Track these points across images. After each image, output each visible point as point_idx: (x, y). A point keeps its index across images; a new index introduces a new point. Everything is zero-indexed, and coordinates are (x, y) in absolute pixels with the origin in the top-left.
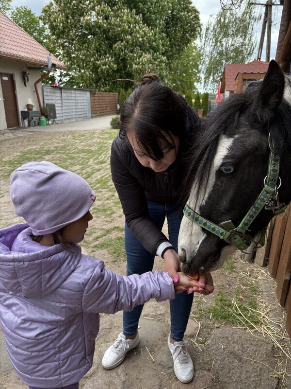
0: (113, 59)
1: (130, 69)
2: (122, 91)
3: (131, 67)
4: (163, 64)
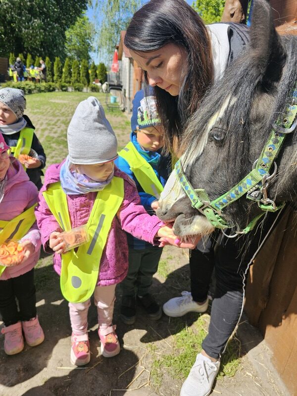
1: (19, 33)
2: (12, 55)
3: (21, 31)
4: (56, 31)
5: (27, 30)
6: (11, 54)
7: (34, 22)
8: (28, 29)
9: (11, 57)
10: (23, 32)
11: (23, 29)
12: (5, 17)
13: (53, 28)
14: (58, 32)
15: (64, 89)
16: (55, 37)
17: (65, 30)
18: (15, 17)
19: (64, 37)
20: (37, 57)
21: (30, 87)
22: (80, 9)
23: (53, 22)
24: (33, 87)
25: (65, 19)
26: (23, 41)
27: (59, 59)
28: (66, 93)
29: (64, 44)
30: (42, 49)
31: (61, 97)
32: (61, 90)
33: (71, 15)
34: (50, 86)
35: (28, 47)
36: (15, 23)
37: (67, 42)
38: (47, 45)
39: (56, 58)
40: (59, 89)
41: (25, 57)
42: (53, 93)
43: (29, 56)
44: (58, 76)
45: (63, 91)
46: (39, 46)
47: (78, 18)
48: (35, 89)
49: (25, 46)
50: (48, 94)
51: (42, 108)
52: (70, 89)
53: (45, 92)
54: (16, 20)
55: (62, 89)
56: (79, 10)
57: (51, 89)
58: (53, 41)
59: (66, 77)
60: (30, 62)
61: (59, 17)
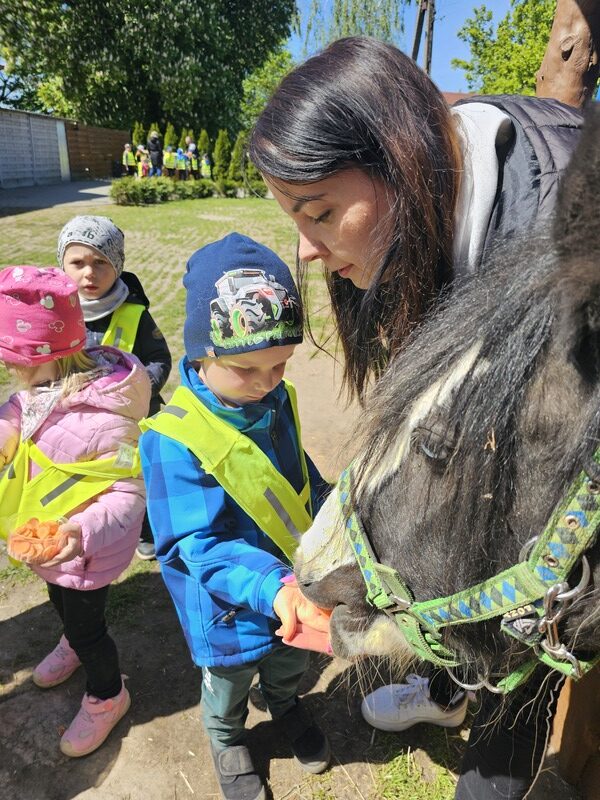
0: (118, 59)
1: (155, 84)
2: (138, 127)
3: (158, 80)
4: (224, 80)
5: (169, 79)
6: (137, 124)
7: (183, 62)
8: (171, 76)
9: (136, 131)
10: (163, 81)
11: (163, 76)
12: (131, 51)
13: (220, 73)
14: (228, 81)
15: (230, 192)
16: (222, 91)
17: (243, 77)
18: (149, 51)
19: (241, 91)
20: (184, 129)
21: (164, 188)
22: (276, 36)
23: (221, 61)
24: (171, 189)
25: (244, 57)
26: (162, 99)
27: (225, 133)
28: (234, 200)
29: (238, 104)
30: (196, 115)
31: (221, 209)
32: (223, 195)
33: (256, 48)
34: (204, 187)
35: (169, 111)
36: (149, 63)
37: (246, 99)
38: (206, 107)
39: (221, 132)
40: (219, 193)
41: (163, 131)
42: (207, 201)
43: (170, 129)
44: (221, 166)
45: (227, 196)
46: (190, 109)
47: (271, 55)
48: (174, 192)
49: (164, 109)
50: (198, 203)
51: (182, 230)
52: (241, 193)
53: (193, 199)
54: (150, 57)
55: (225, 193)
56: (273, 37)
57: (205, 192)
58: (218, 99)
59: (236, 169)
60: (171, 139)
61: (233, 51)
